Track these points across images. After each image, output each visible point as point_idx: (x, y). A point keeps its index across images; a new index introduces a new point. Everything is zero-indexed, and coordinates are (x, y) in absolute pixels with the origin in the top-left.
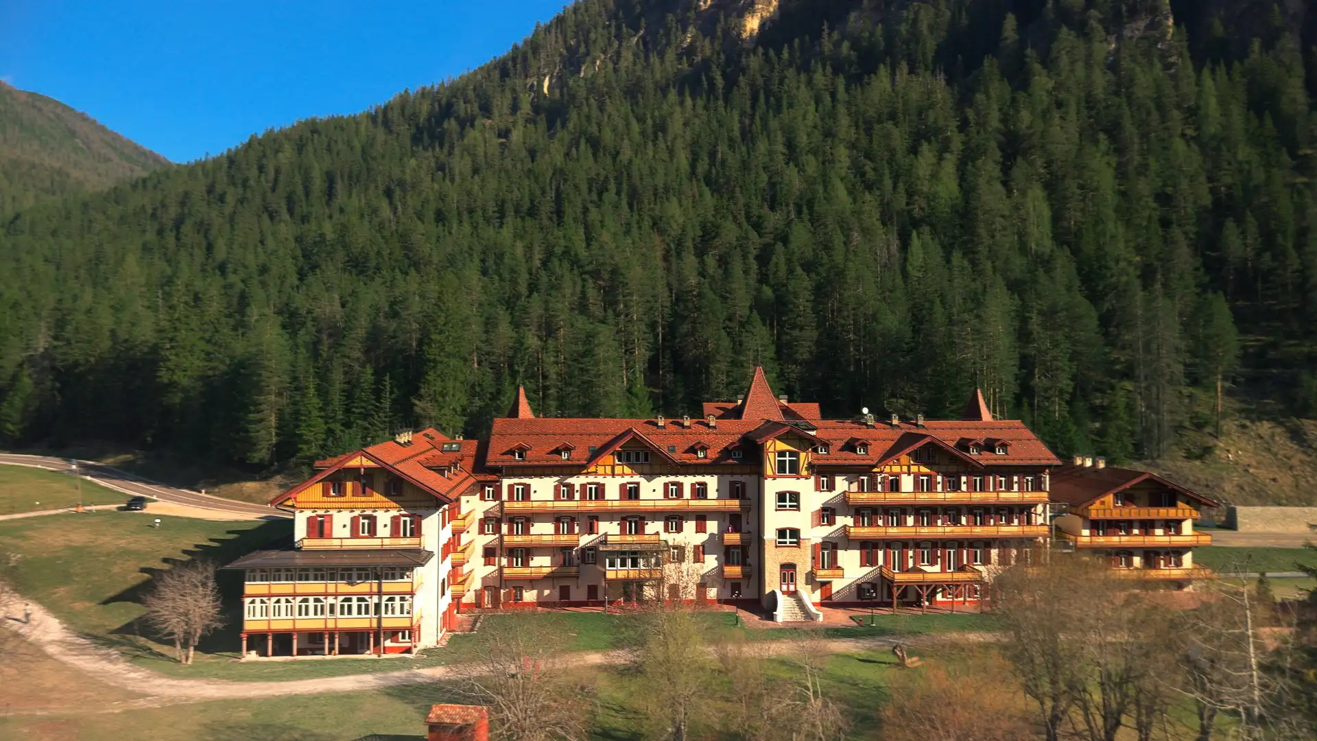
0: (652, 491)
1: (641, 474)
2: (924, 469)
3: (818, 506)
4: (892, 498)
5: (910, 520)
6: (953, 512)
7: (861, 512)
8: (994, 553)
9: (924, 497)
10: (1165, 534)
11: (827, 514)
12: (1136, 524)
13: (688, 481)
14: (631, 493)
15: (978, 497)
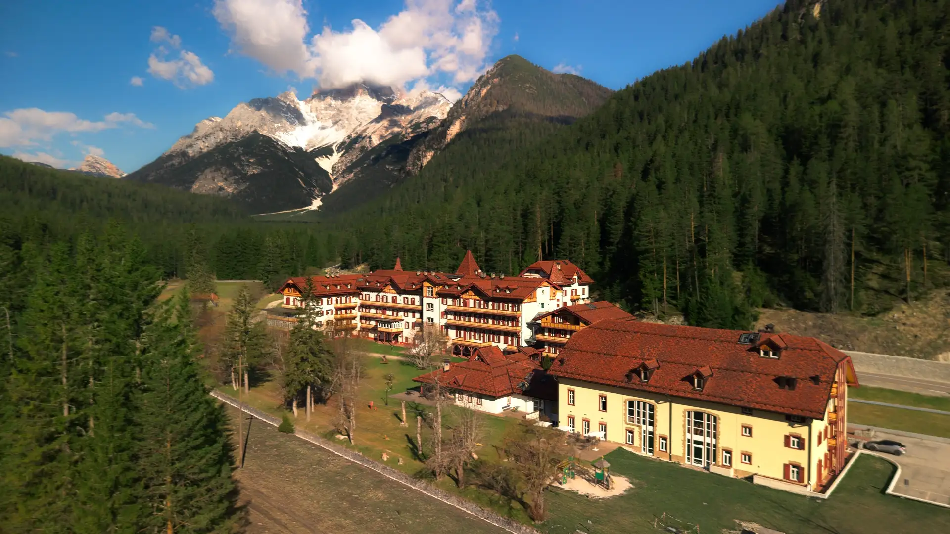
0: (400, 299)
1: (398, 293)
2: (477, 297)
3: (443, 310)
4: (466, 309)
5: (472, 319)
6: (486, 316)
7: (456, 314)
8: (502, 338)
9: (477, 310)
10: (549, 335)
11: (446, 313)
12: (547, 330)
13: (410, 297)
14: (394, 300)
15: (495, 312)
